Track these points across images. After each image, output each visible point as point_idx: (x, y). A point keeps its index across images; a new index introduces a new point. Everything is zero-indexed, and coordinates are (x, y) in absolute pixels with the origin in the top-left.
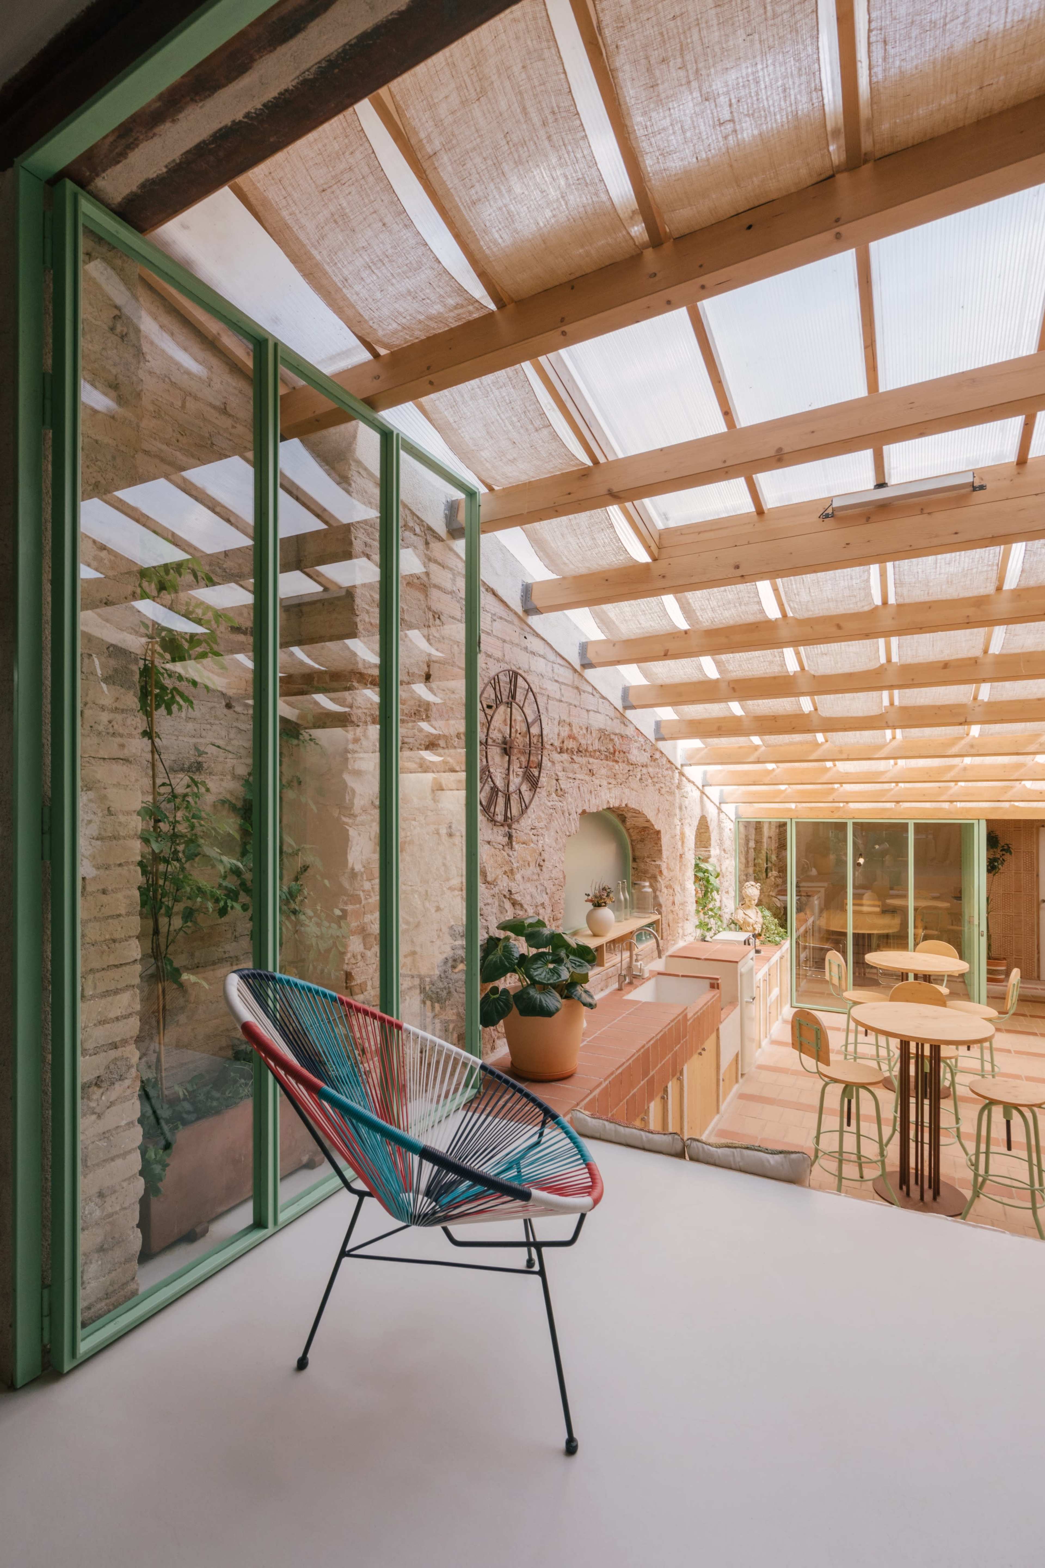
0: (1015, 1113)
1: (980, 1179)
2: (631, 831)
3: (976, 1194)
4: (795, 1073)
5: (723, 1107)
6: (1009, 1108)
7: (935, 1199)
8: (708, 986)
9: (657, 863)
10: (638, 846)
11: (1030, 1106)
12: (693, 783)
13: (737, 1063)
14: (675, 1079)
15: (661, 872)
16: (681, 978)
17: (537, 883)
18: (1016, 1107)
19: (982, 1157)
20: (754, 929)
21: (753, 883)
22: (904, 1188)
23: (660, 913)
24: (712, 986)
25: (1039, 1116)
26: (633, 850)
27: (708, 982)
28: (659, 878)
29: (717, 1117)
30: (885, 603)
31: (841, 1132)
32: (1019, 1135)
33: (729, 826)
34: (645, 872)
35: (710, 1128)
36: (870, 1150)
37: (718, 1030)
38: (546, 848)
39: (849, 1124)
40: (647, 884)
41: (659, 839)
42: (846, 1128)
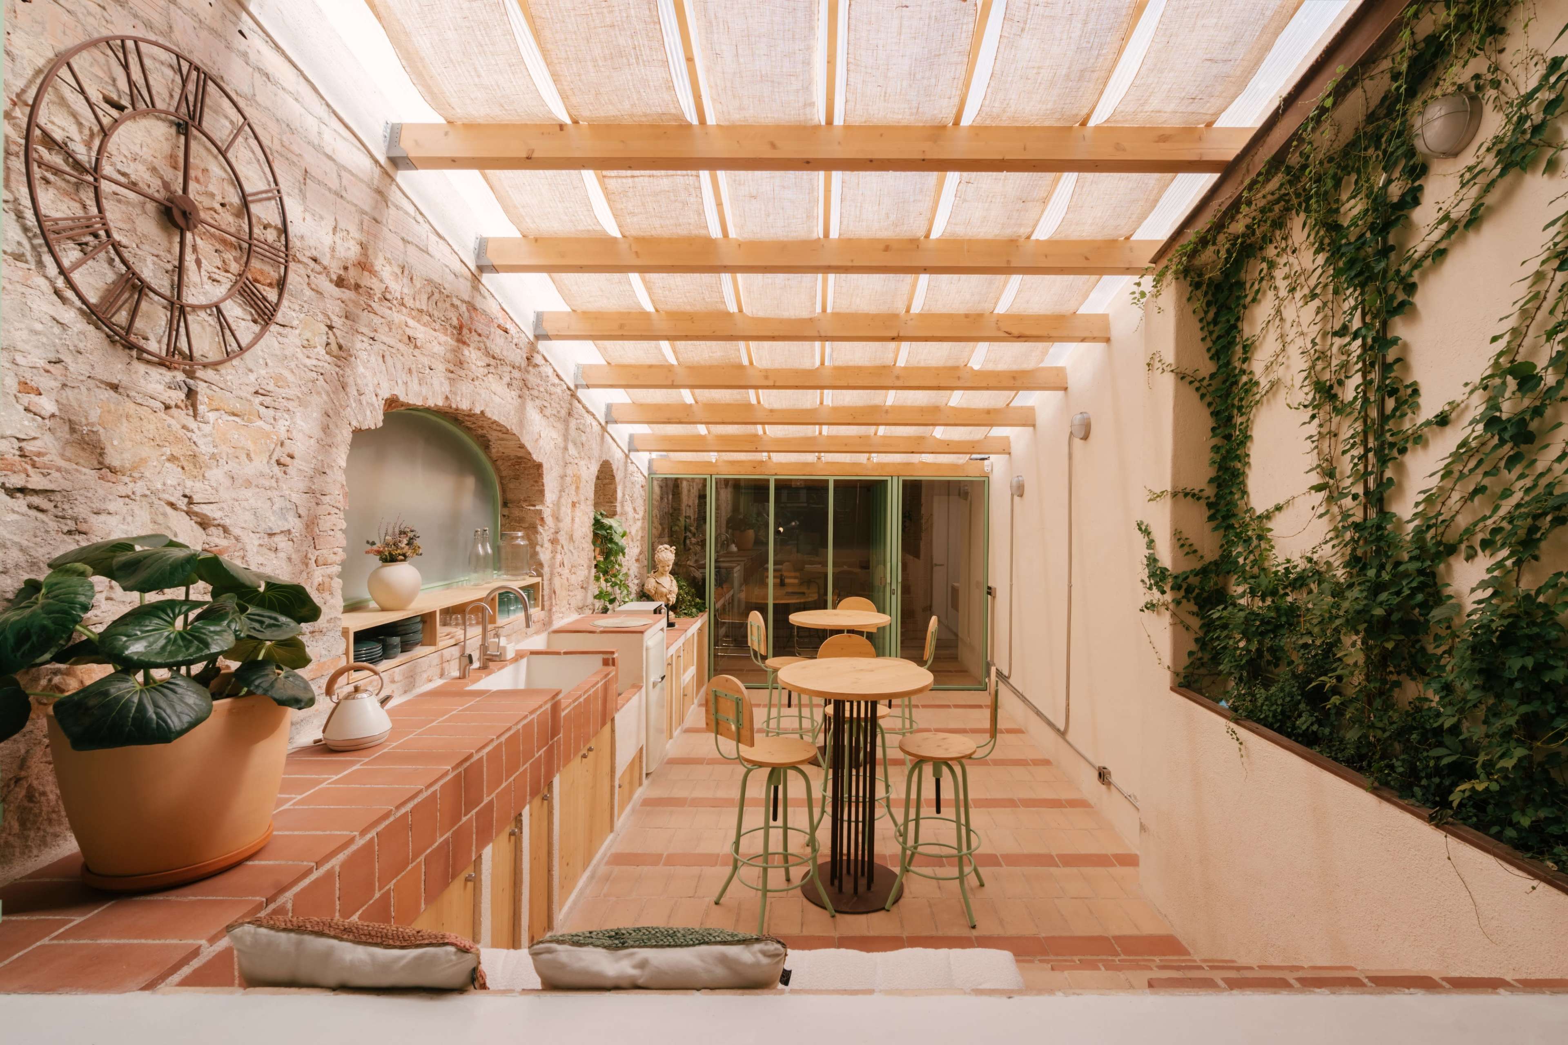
0: (945, 770)
1: (909, 852)
2: (499, 463)
3: (905, 870)
4: (712, 762)
5: (619, 823)
6: (939, 763)
7: (869, 888)
8: (601, 662)
9: (538, 508)
10: (511, 486)
11: (959, 760)
12: (593, 415)
13: (641, 762)
14: (537, 801)
15: (542, 519)
16: (563, 656)
17: (274, 494)
18: (946, 762)
19: (912, 826)
20: (668, 600)
21: (667, 546)
22: (836, 882)
23: (540, 575)
24: (606, 663)
25: (968, 768)
26: (504, 491)
27: (600, 657)
28: (540, 529)
29: (611, 837)
30: (830, 121)
31: (767, 828)
32: (947, 793)
33: (640, 480)
34: (521, 520)
35: (598, 856)
36: (797, 843)
37: (613, 720)
38: (295, 434)
39: (775, 819)
40: (520, 534)
41: (541, 475)
42: (772, 823)
